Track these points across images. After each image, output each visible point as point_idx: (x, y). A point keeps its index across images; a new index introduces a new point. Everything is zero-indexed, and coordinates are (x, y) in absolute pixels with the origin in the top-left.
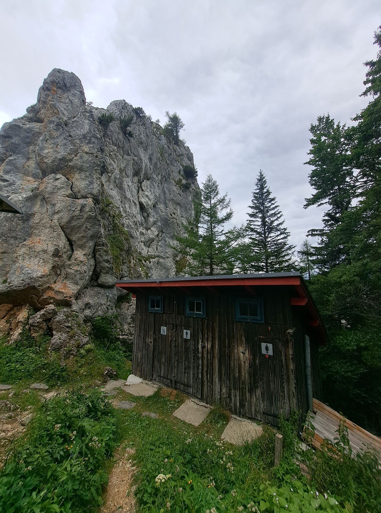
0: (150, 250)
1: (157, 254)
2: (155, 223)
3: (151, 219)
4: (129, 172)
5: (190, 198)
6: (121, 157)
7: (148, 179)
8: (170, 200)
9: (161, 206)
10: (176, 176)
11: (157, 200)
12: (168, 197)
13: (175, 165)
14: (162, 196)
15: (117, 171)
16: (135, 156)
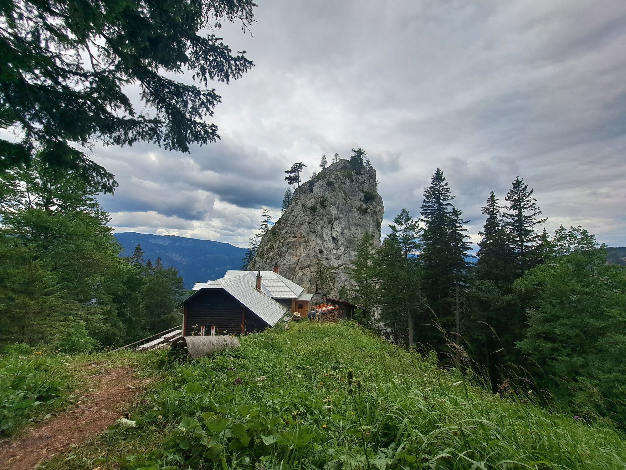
0: (339, 261)
1: (344, 262)
2: (342, 244)
3: (340, 243)
4: (326, 225)
5: (368, 218)
6: (321, 222)
7: (337, 220)
8: (352, 225)
9: (346, 232)
10: (358, 204)
11: (343, 229)
12: (351, 222)
13: (357, 195)
14: (347, 224)
15: (320, 230)
16: (328, 215)
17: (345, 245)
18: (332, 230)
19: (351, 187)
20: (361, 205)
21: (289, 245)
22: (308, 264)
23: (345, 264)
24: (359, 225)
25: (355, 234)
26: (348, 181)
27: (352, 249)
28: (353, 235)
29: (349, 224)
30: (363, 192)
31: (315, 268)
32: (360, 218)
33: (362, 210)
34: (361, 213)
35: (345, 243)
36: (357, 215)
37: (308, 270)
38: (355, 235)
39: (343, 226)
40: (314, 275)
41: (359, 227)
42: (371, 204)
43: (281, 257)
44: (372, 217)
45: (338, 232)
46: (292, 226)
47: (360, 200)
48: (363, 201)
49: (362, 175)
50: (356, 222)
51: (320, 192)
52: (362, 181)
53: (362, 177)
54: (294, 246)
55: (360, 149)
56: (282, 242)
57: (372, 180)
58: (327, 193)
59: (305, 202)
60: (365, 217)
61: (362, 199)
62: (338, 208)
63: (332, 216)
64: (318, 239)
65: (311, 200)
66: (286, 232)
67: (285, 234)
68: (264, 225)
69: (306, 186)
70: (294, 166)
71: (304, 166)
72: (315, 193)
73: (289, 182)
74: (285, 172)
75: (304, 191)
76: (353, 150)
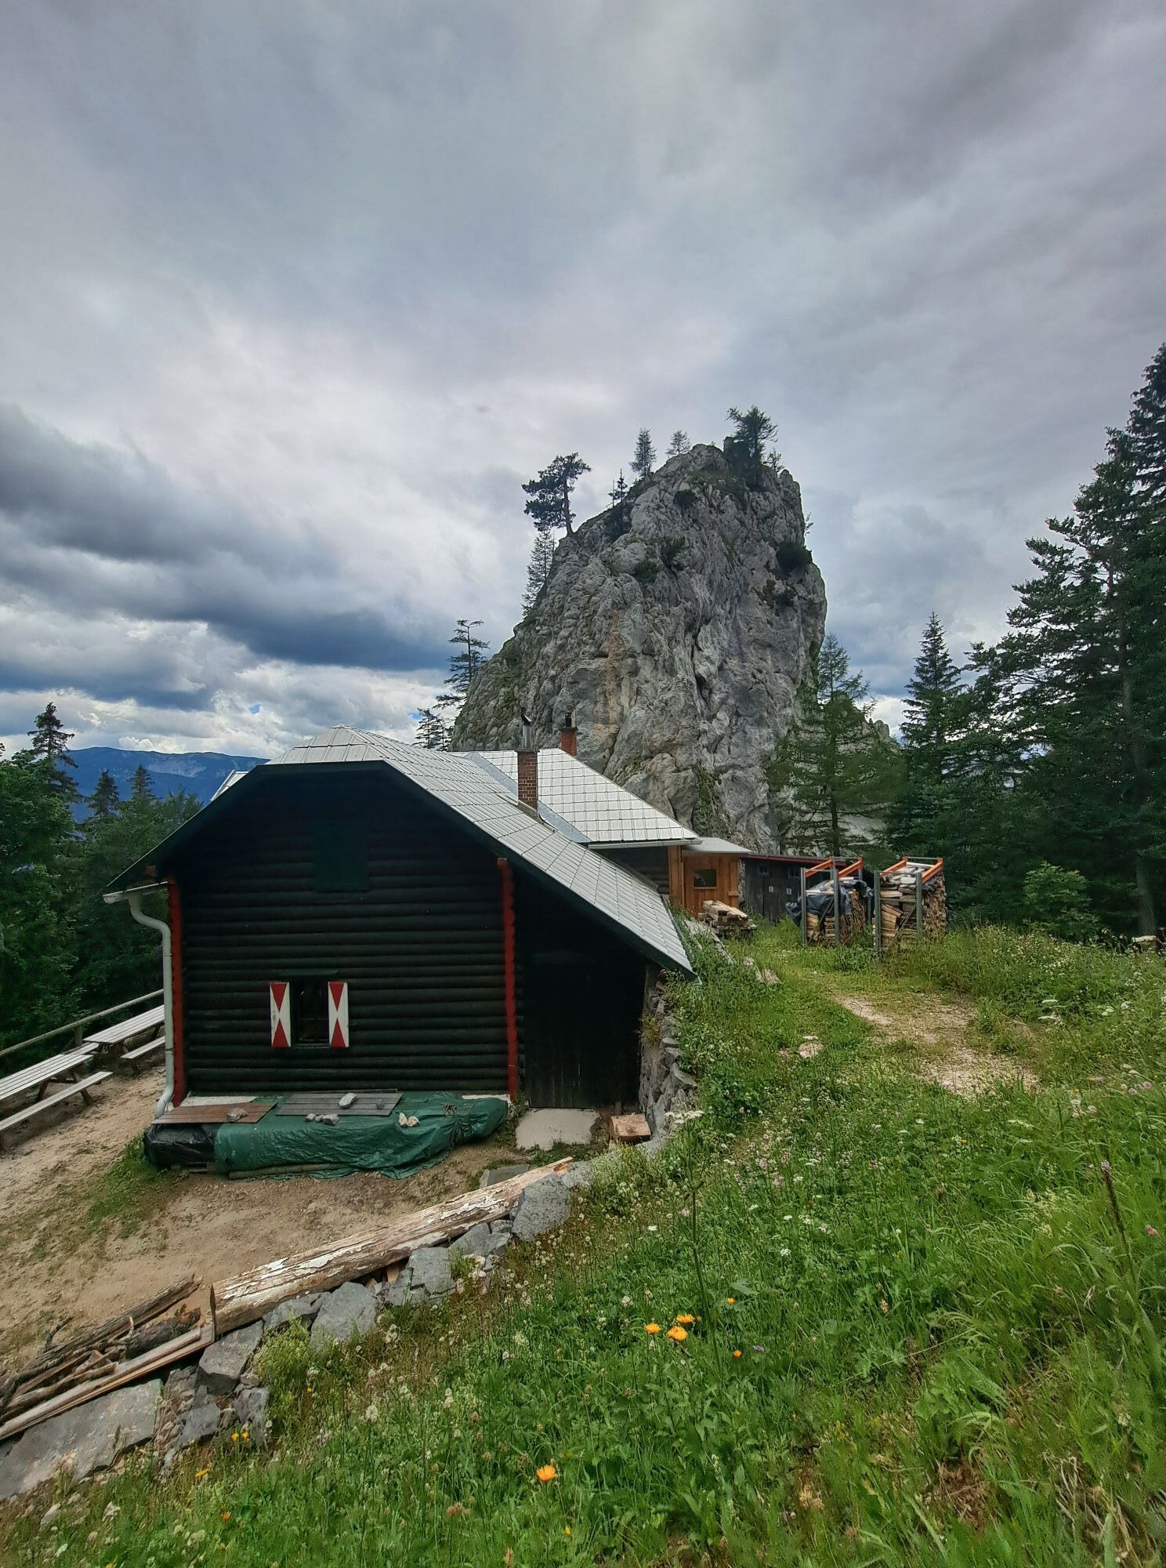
0: (718, 756)
1: (731, 761)
2: (723, 702)
3: (716, 698)
4: (680, 635)
5: (794, 624)
6: (668, 620)
7: (707, 622)
8: (749, 644)
9: (733, 663)
10: (761, 579)
11: (726, 654)
12: (746, 636)
13: (758, 551)
14: (734, 640)
15: (665, 648)
16: (687, 600)
17: (732, 707)
18: (696, 652)
19: (742, 523)
20: (771, 584)
21: (580, 686)
22: (665, 739)
23: (733, 766)
24: (770, 646)
25: (760, 672)
26: (730, 502)
27: (750, 719)
28: (755, 677)
29: (740, 642)
30: (774, 544)
31: (691, 754)
32: (768, 622)
33: (774, 598)
34: (772, 607)
35: (731, 701)
36: (760, 612)
37: (665, 762)
39: (725, 644)
40: (686, 778)
41: (768, 652)
42: (801, 581)
43: (550, 732)
44: (803, 621)
45: (712, 663)
46: (582, 623)
47: (767, 566)
48: (774, 572)
49: (767, 493)
50: (760, 636)
51: (658, 522)
52: (768, 509)
53: (766, 498)
54: (596, 686)
55: (755, 412)
56: (553, 679)
57: (790, 515)
58: (678, 529)
59: (610, 554)
60: (786, 620)
61: (773, 565)
62: (710, 582)
63: (698, 606)
64: (660, 675)
65: (632, 546)
66: (561, 647)
67: (556, 654)
68: (461, 667)
69: (595, 526)
70: (552, 468)
71: (584, 467)
72: (642, 527)
73: (538, 521)
74: (524, 487)
75: (589, 542)
76: (734, 414)
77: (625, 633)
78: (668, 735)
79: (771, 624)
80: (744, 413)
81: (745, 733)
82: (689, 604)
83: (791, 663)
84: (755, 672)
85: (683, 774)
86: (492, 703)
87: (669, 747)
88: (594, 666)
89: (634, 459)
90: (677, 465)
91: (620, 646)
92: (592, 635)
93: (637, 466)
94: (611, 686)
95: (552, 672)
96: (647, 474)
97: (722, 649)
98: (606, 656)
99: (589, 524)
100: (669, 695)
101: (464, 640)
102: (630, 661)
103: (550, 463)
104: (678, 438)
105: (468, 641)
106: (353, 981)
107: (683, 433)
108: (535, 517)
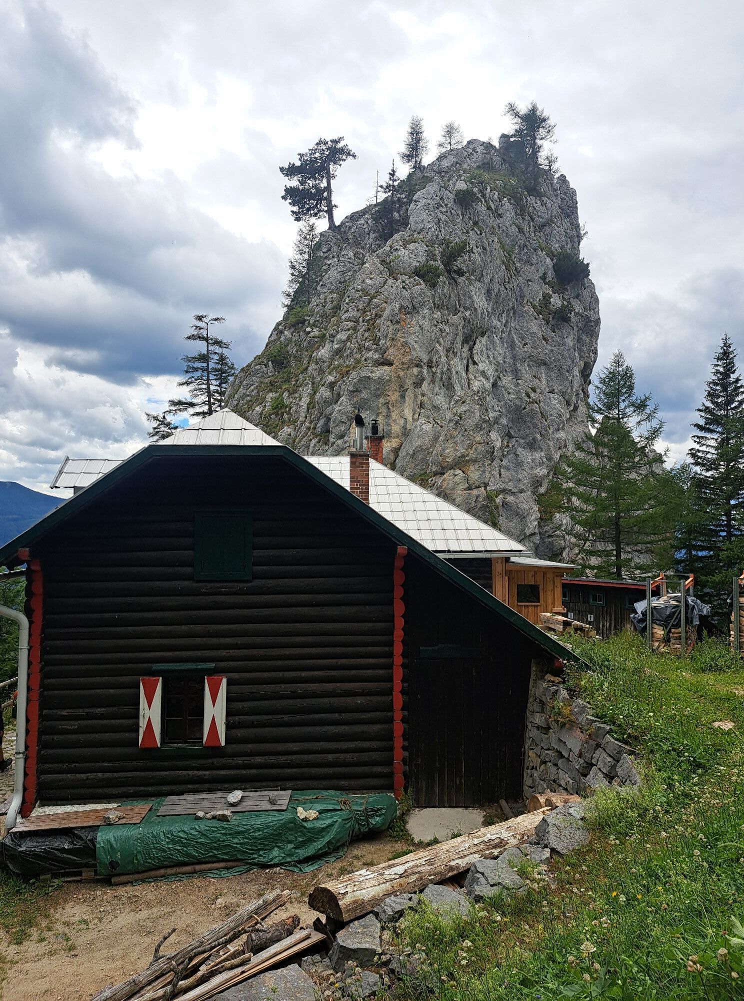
1: (501, 486)
4: (458, 346)
5: (570, 342)
6: (447, 329)
7: (483, 334)
8: (523, 360)
9: (507, 380)
10: (537, 291)
11: (500, 370)
12: (520, 352)
13: (534, 261)
14: (509, 355)
15: (444, 359)
16: (466, 309)
17: (504, 427)
18: (471, 366)
19: (521, 230)
20: (546, 298)
21: (362, 396)
22: (459, 454)
23: (504, 491)
24: (545, 363)
25: (534, 391)
26: (508, 206)
27: (522, 441)
28: (529, 396)
29: (514, 357)
30: (551, 255)
31: (484, 472)
32: (544, 338)
33: (551, 312)
34: (548, 322)
35: (504, 421)
36: (535, 326)
37: (457, 479)
38: (532, 395)
39: (500, 358)
40: (477, 497)
41: (543, 369)
42: (577, 297)
43: (326, 443)
44: (579, 340)
45: (487, 379)
46: (362, 327)
47: (543, 278)
48: (550, 284)
49: (545, 199)
50: (534, 352)
51: (438, 222)
52: (546, 216)
53: (543, 204)
54: (378, 397)
55: (534, 110)
56: (331, 385)
57: (567, 225)
58: (458, 231)
59: (389, 254)
60: (562, 337)
61: (549, 278)
62: (489, 292)
63: (476, 315)
64: (437, 389)
65: (413, 246)
66: (338, 352)
67: (332, 359)
68: (196, 369)
69: (362, 221)
70: (313, 151)
71: (349, 154)
72: (421, 226)
73: (296, 209)
74: (282, 169)
75: (355, 238)
76: (512, 109)
77: (412, 340)
78: (462, 450)
79: (547, 341)
80: (523, 109)
81: (517, 456)
82: (468, 313)
83: (566, 383)
84: (530, 391)
85: (475, 492)
86: (258, 409)
87: (461, 463)
88: (377, 375)
89: (404, 149)
90: (451, 160)
91: (406, 353)
92: (376, 341)
93: (408, 157)
94: (394, 396)
95: (331, 379)
96: (418, 167)
97: (497, 364)
98: (390, 364)
99: (354, 217)
100: (464, 408)
101: (200, 337)
102: (416, 370)
103: (312, 145)
104: (450, 131)
105: (206, 339)
106: (232, 675)
107: (456, 125)
108: (293, 204)
